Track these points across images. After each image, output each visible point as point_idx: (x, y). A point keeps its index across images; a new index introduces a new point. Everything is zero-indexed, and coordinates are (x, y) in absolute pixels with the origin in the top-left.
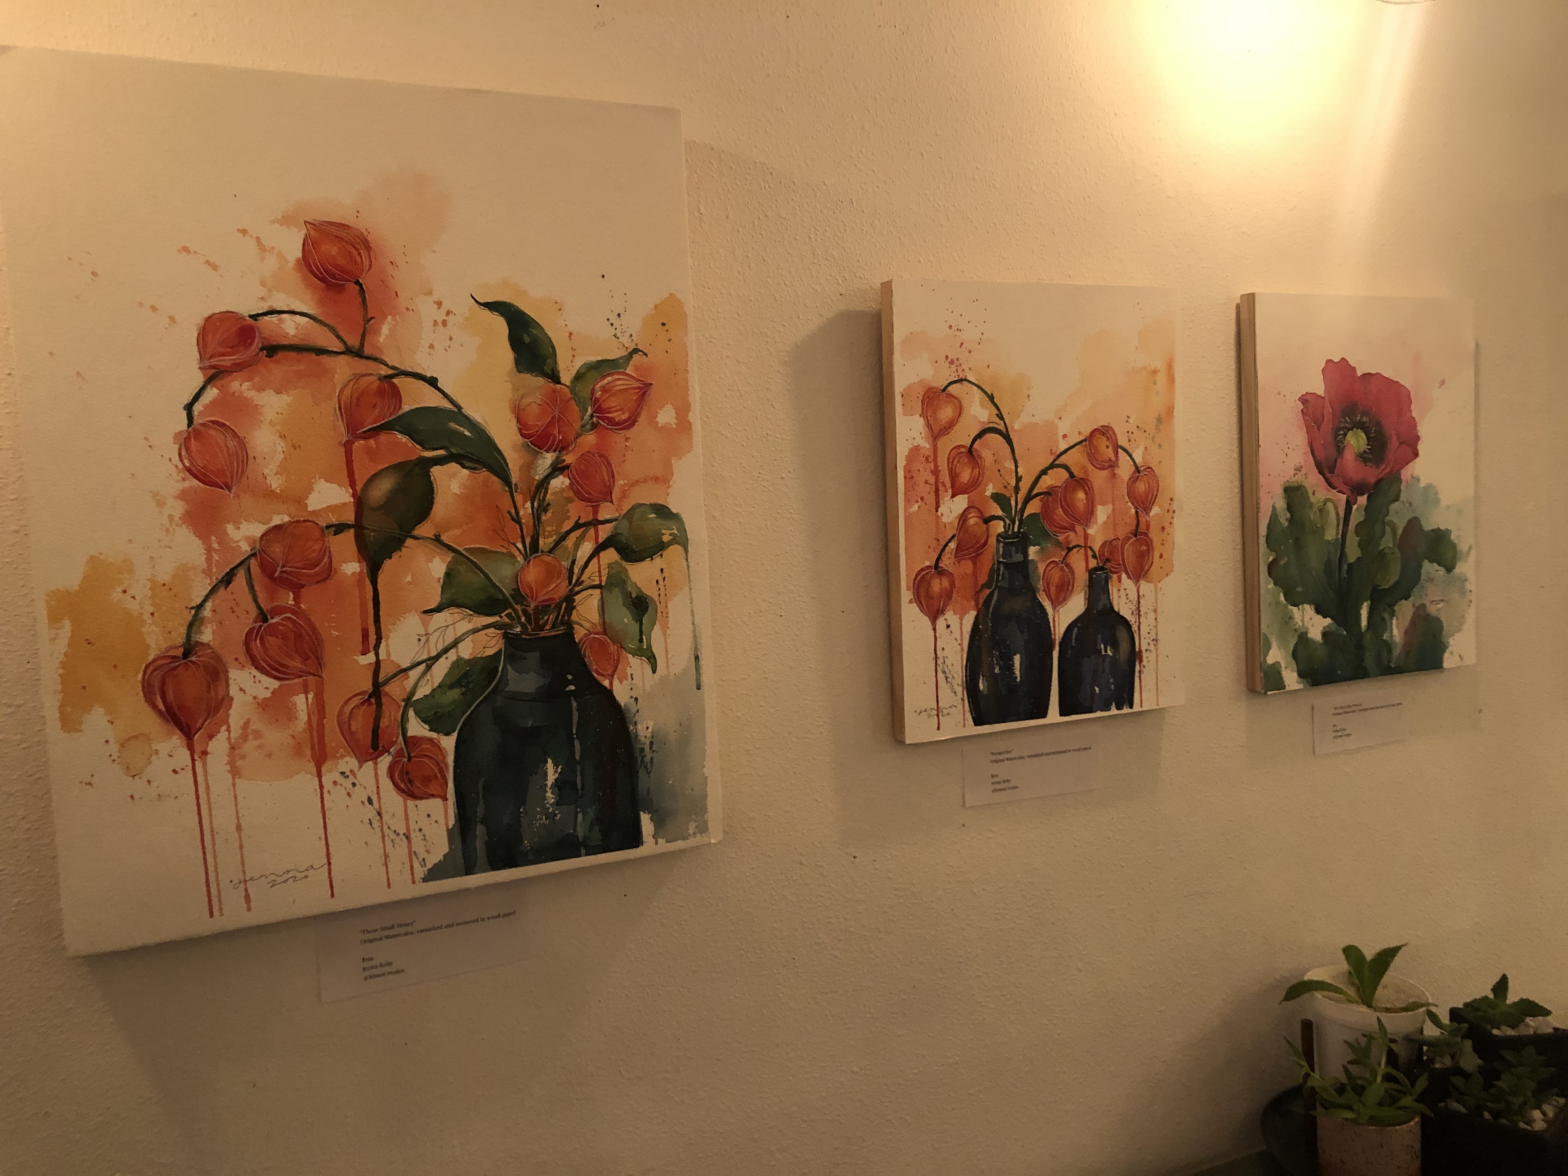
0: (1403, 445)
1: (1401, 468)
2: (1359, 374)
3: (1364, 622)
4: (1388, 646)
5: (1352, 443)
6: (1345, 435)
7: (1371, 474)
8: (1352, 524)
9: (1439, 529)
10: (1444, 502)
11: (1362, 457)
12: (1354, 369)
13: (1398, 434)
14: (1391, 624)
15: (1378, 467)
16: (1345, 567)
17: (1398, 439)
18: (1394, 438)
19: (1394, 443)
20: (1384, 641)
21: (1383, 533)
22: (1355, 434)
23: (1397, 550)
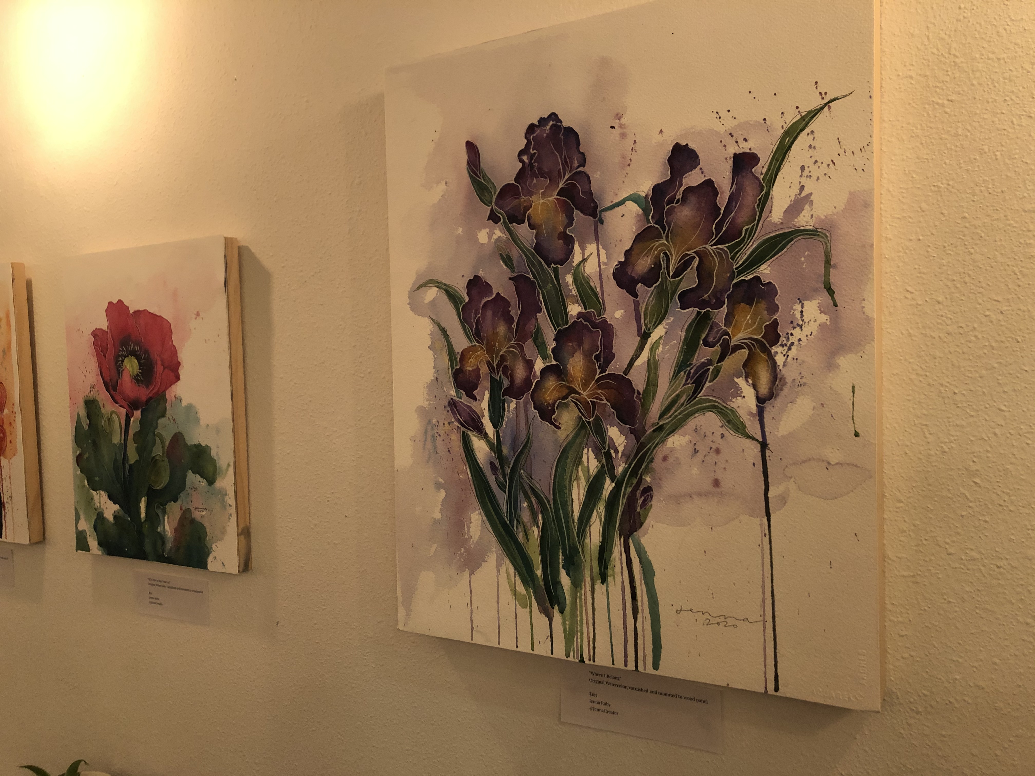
0: (166, 370)
1: (166, 389)
2: (131, 311)
3: (143, 515)
4: (162, 538)
5: (128, 367)
6: (123, 361)
7: (143, 393)
8: (131, 433)
9: (199, 445)
10: (203, 422)
11: (136, 379)
12: (128, 308)
13: (162, 360)
14: (164, 519)
15: (147, 387)
16: (127, 467)
17: (162, 365)
18: (159, 363)
19: (159, 368)
20: (158, 533)
21: (154, 444)
22: (131, 360)
23: (166, 460)
